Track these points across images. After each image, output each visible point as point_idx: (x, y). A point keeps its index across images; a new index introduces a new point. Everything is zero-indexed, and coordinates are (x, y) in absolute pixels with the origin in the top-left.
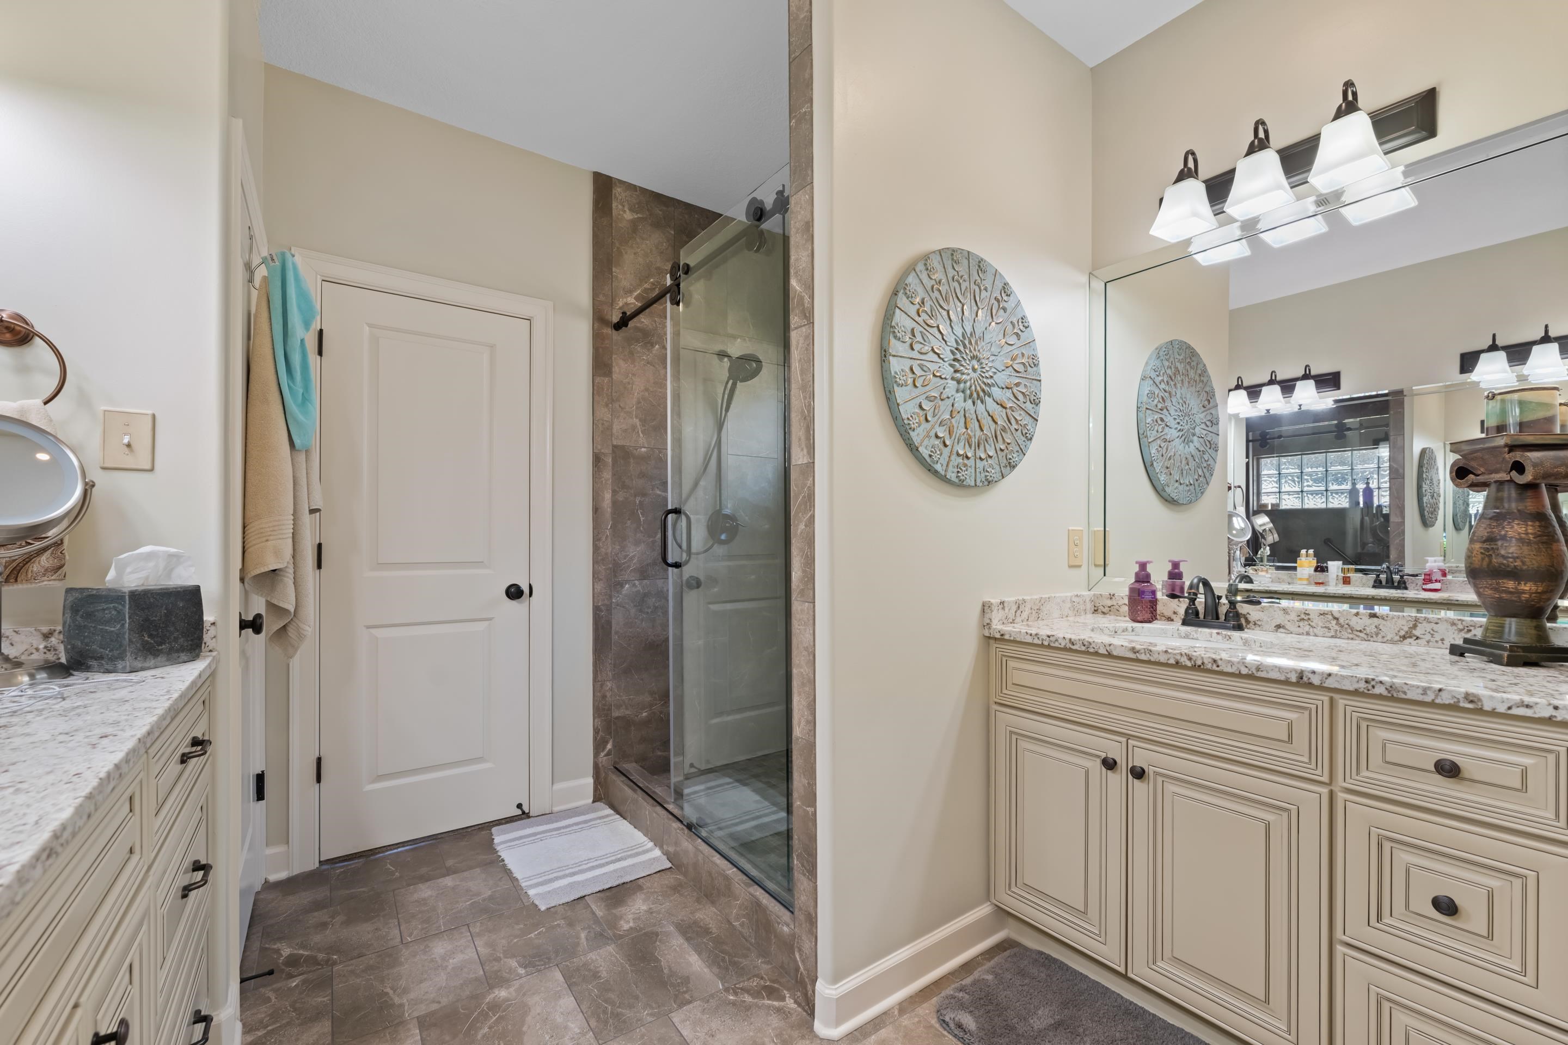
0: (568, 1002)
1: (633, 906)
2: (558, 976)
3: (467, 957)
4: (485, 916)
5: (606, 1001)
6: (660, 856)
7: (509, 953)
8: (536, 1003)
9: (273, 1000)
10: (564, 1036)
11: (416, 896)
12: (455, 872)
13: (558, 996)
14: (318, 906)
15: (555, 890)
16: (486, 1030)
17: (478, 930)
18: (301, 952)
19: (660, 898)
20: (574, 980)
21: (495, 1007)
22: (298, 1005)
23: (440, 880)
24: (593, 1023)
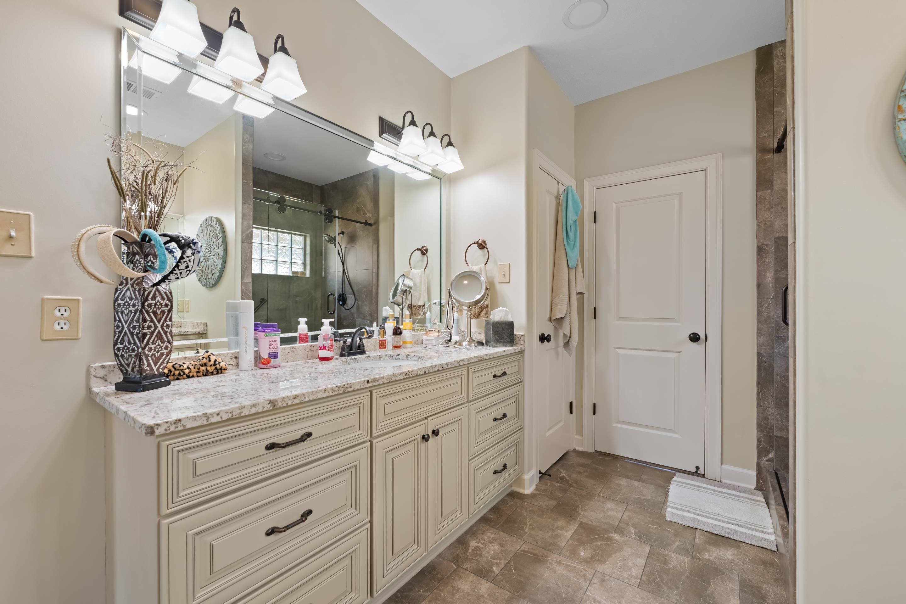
0: (642, 562)
1: (723, 551)
2: (647, 549)
3: (616, 515)
4: (638, 506)
5: (659, 576)
6: (773, 541)
7: (634, 526)
8: (627, 551)
9: (548, 486)
10: (626, 571)
11: (618, 482)
12: (642, 482)
13: (639, 556)
14: (583, 465)
15: (682, 516)
16: (599, 544)
17: (630, 509)
18: (567, 477)
19: (747, 560)
20: (653, 557)
21: (610, 539)
22: (553, 492)
23: (633, 481)
24: (644, 578)
